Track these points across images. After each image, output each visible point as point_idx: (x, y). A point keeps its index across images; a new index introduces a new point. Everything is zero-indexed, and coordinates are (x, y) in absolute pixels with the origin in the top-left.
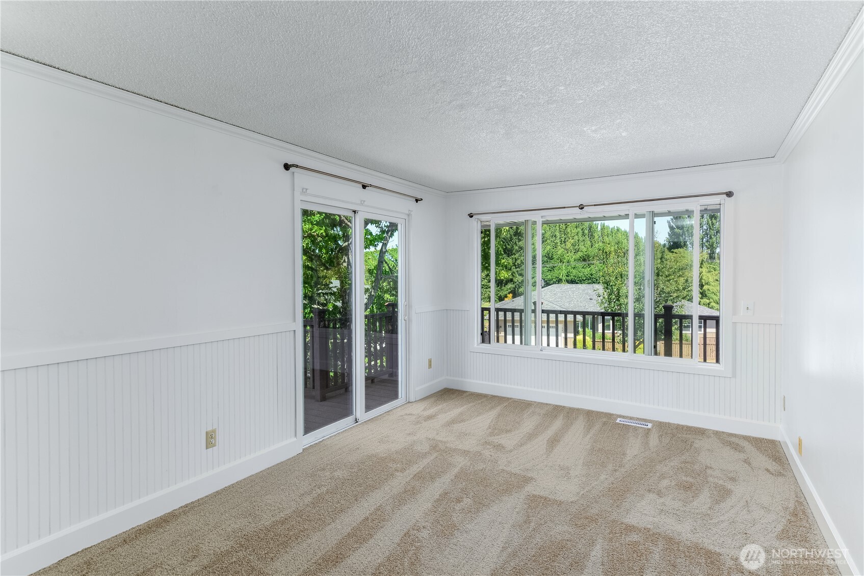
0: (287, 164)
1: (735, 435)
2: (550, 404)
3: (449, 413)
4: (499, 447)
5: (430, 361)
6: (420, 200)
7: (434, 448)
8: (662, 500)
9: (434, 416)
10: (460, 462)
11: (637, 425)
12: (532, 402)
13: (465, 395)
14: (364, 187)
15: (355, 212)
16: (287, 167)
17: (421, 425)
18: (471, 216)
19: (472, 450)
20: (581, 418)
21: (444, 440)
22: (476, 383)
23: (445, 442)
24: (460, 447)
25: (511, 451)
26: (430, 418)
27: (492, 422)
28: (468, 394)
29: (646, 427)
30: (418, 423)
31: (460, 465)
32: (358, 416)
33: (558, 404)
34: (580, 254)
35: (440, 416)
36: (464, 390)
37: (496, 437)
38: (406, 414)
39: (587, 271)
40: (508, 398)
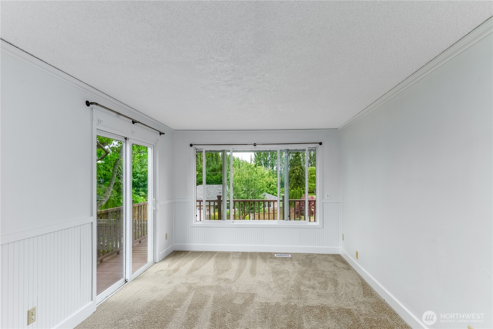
0: (88, 101)
1: (324, 254)
2: (239, 252)
3: (186, 266)
4: (226, 280)
5: (166, 235)
6: (162, 134)
7: (190, 288)
8: (316, 291)
9: (178, 269)
10: (212, 293)
11: (285, 256)
12: (229, 252)
13: (189, 253)
14: (134, 122)
15: (126, 139)
16: (88, 104)
17: (172, 276)
18: (191, 145)
19: (213, 285)
20: (258, 257)
21: (193, 282)
22: (195, 245)
23: (195, 284)
24: (205, 284)
25: (235, 281)
26: (176, 270)
27: (214, 266)
28: (190, 252)
29: (289, 257)
30: (170, 275)
31: (212, 295)
32: (128, 277)
33: (243, 251)
34: (211, 168)
35: (181, 268)
36: (187, 250)
37: (222, 275)
38: (158, 271)
39: (214, 177)
40: (215, 252)
